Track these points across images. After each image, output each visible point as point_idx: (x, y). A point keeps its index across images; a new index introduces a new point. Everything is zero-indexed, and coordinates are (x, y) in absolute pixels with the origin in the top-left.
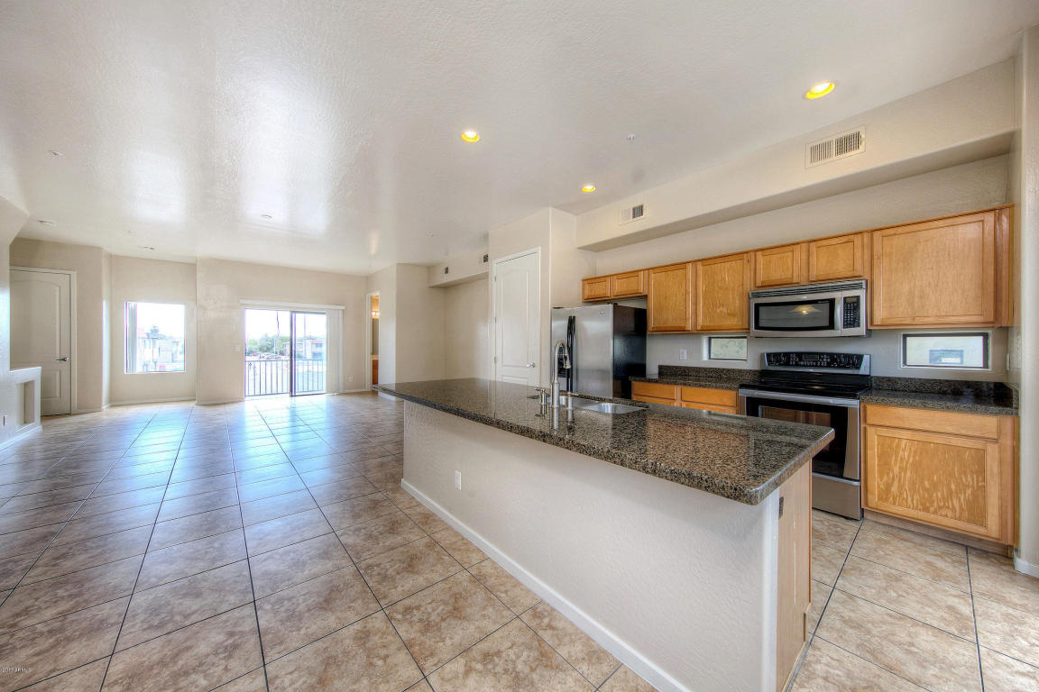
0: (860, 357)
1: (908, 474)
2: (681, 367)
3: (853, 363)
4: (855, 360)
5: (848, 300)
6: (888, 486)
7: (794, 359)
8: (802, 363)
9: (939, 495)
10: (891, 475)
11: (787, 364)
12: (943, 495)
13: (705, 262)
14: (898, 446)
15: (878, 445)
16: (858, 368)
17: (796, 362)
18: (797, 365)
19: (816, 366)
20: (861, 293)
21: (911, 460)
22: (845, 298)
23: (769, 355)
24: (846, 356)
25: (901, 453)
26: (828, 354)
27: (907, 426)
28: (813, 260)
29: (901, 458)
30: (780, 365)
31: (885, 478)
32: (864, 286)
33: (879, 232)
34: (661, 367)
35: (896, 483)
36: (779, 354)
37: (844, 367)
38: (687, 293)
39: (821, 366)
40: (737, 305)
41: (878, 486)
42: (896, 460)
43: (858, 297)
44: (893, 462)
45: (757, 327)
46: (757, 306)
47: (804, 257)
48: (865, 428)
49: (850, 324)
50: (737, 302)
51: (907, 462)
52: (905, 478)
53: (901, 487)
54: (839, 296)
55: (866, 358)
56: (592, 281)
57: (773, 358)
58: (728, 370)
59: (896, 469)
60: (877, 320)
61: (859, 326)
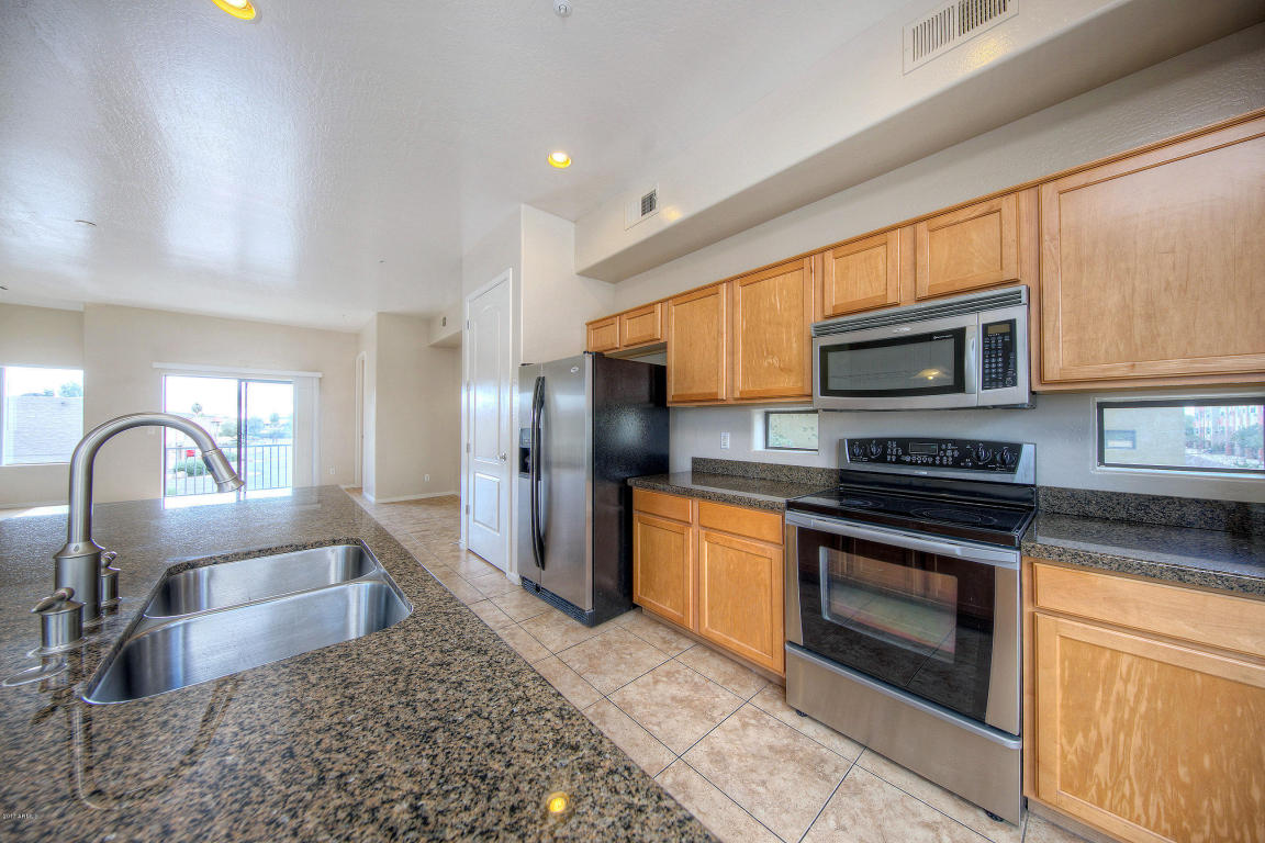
0: (1016, 449)
1: (1136, 740)
2: (721, 461)
3: (1003, 461)
4: (1006, 455)
5: (991, 331)
6: (1087, 761)
7: (893, 449)
8: (908, 459)
9: (1217, 806)
10: (1093, 734)
11: (882, 459)
12: (1227, 808)
13: (746, 280)
14: (1112, 667)
15: (1062, 662)
16: (1013, 470)
17: (898, 457)
18: (899, 462)
19: (934, 464)
20: (1017, 313)
21: (1143, 708)
22: (986, 327)
23: (851, 442)
24: (988, 445)
25: (1118, 686)
26: (954, 442)
27: (1132, 621)
28: (925, 258)
29: (1119, 700)
30: (870, 460)
31: (1080, 739)
32: (1024, 299)
33: (1052, 184)
34: (695, 461)
35: (1105, 756)
36: (869, 441)
37: (984, 468)
38: (720, 333)
39: (941, 465)
40: (795, 352)
41: (1064, 756)
42: (1105, 702)
43: (1012, 323)
44: (1098, 704)
45: (825, 391)
46: (825, 350)
47: (908, 253)
48: (1034, 619)
49: (996, 380)
50: (794, 345)
51: (1133, 711)
52: (1127, 747)
53: (1117, 768)
54: (973, 324)
55: (1027, 450)
56: (601, 324)
57: (861, 448)
58: (790, 468)
59: (1106, 724)
60: (1052, 373)
61: (1014, 383)
